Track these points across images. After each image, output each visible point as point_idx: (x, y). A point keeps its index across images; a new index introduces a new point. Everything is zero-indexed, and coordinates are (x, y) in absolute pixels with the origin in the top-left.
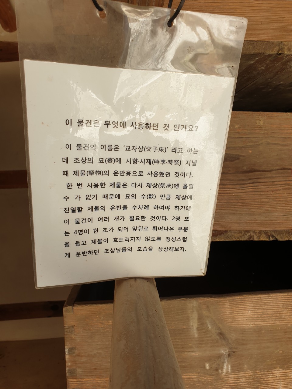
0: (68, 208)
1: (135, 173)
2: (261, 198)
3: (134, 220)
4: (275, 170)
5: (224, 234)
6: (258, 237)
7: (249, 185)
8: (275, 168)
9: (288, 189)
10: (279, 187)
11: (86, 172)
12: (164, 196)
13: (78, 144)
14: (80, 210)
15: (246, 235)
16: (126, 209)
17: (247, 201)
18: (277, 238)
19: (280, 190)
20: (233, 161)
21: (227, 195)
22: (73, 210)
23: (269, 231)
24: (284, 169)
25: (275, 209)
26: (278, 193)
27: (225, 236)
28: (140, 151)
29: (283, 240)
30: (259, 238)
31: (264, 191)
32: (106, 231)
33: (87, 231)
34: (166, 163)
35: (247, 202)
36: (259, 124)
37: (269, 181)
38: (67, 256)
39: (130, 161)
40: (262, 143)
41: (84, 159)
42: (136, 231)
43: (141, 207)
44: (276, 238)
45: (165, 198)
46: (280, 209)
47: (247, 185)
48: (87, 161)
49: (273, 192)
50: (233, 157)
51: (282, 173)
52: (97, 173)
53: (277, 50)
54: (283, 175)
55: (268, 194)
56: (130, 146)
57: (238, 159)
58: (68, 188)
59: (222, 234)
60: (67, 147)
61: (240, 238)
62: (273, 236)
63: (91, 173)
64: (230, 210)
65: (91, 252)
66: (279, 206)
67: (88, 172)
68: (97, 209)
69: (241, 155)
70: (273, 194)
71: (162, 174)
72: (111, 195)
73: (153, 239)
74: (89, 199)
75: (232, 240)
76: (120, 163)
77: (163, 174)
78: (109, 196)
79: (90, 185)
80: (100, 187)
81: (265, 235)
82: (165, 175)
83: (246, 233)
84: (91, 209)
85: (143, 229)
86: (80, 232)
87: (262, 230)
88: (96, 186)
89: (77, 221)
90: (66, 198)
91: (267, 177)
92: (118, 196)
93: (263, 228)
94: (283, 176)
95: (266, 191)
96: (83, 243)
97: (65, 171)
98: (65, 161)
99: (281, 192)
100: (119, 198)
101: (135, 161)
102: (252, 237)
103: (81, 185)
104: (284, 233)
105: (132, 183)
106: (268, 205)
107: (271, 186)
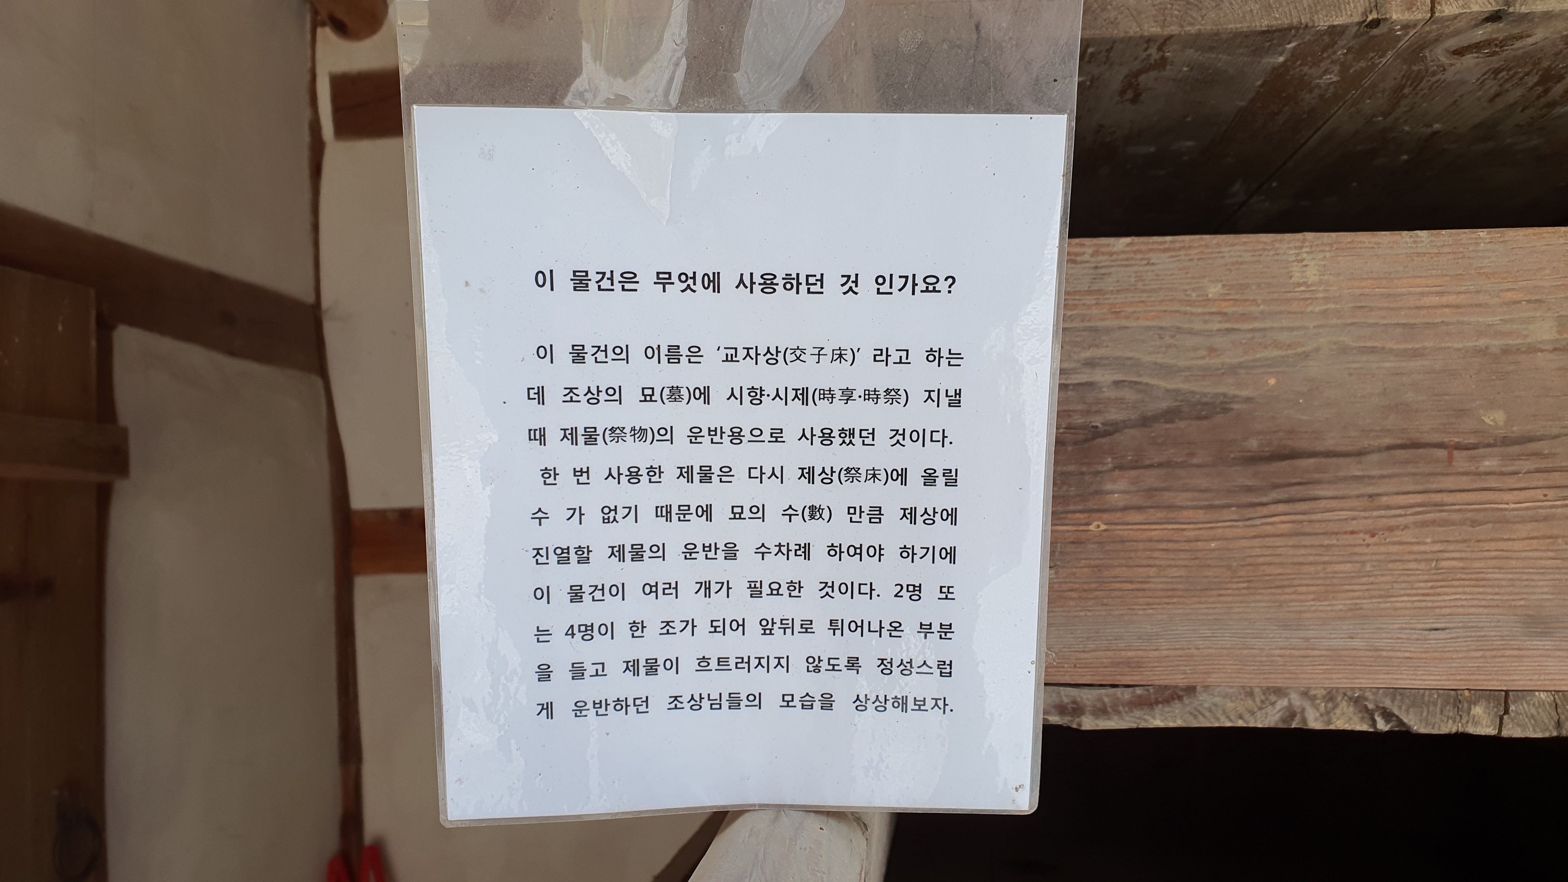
0: (545, 550)
1: (756, 433)
2: (1326, 559)
3: (764, 594)
4: (1379, 450)
5: (1180, 698)
6: (1321, 715)
7: (1273, 508)
8: (1376, 443)
9: (1440, 526)
10: (1400, 516)
11: (600, 431)
12: (861, 512)
13: (573, 346)
14: (584, 555)
15: (1273, 704)
16: (734, 557)
17: (1268, 570)
18: (1406, 720)
19: (1406, 527)
20: (1206, 418)
21: (1187, 548)
22: (563, 555)
23: (1368, 694)
24: (1416, 445)
25: (1388, 605)
26: (1396, 539)
27: (1188, 709)
28: (770, 361)
29: (1435, 732)
30: (1326, 718)
31: (1337, 533)
32: (671, 631)
33: (609, 630)
34: (858, 398)
35: (1269, 575)
36: (1302, 277)
37: (1357, 492)
38: (544, 712)
39: (738, 396)
40: (1317, 350)
41: (594, 391)
42: (771, 634)
43: (784, 550)
44: (1401, 722)
45: (865, 518)
46: (1409, 605)
47: (1265, 511)
48: (603, 396)
49: (1373, 536)
50: (1206, 404)
51: (1407, 462)
52: (634, 435)
53: (1360, 10)
54: (1411, 469)
55: (1355, 546)
56: (736, 349)
57: (1225, 410)
58: (545, 483)
59: (1173, 699)
60: (542, 354)
61: (1247, 716)
62: (1388, 715)
63: (616, 433)
64: (1203, 606)
65: (624, 704)
66: (1403, 592)
67: (608, 432)
68: (638, 554)
69: (1235, 396)
70: (1375, 544)
71: (848, 434)
72: (682, 508)
73: (833, 665)
74: (611, 519)
75: (1217, 725)
76: (707, 401)
77: (852, 433)
78: (675, 510)
79: (615, 474)
80: (645, 479)
81: (1351, 709)
82: (857, 440)
83: (1273, 698)
84: (617, 552)
85: (797, 628)
86: (586, 630)
87: (1338, 688)
88: (634, 475)
89: (576, 594)
90: (540, 515)
91: (1345, 479)
92: (707, 512)
93: (1341, 681)
94: (1415, 474)
95: (1346, 533)
96: (597, 670)
97: (535, 430)
98: (536, 396)
99: (1407, 536)
100: (709, 519)
101: (756, 395)
102: (1298, 715)
103: (585, 475)
104: (1435, 704)
105: (750, 469)
106: (1356, 587)
107: (1363, 514)
